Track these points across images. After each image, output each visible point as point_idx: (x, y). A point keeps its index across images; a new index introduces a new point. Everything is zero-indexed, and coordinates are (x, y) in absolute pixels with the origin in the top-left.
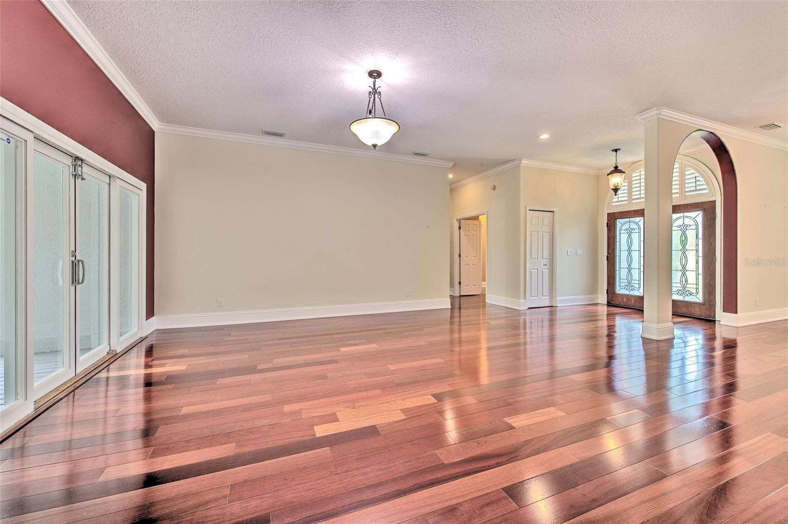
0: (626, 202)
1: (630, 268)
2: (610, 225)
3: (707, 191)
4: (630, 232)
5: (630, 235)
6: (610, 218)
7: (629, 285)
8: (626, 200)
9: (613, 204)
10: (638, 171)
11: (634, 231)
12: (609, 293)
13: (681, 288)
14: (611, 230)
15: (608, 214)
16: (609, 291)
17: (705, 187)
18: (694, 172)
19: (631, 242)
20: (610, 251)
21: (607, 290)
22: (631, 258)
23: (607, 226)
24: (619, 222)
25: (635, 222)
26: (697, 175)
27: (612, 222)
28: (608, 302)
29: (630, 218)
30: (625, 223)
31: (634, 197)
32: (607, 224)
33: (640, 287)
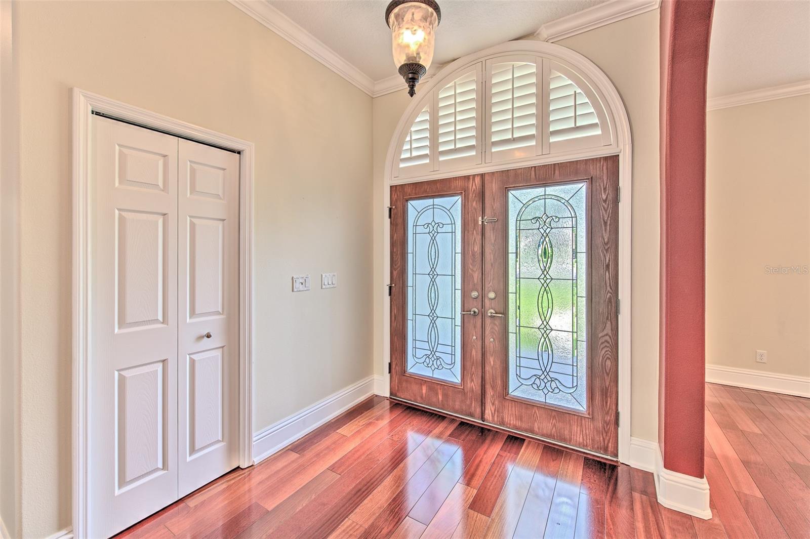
0: (427, 161)
1: (433, 317)
2: (396, 214)
3: (598, 132)
4: (434, 230)
5: (433, 239)
6: (395, 197)
7: (432, 356)
8: (425, 156)
9: (402, 165)
10: (452, 84)
11: (443, 230)
12: (393, 371)
13: (540, 373)
14: (397, 225)
15: (391, 186)
16: (393, 366)
17: (596, 121)
18: (570, 82)
19: (437, 253)
20: (395, 273)
21: (390, 364)
22: (437, 292)
23: (390, 217)
24: (414, 207)
25: (443, 208)
26: (578, 91)
27: (399, 204)
28: (391, 394)
29: (433, 197)
30: (426, 209)
31: (441, 149)
32: (390, 209)
33: (454, 363)
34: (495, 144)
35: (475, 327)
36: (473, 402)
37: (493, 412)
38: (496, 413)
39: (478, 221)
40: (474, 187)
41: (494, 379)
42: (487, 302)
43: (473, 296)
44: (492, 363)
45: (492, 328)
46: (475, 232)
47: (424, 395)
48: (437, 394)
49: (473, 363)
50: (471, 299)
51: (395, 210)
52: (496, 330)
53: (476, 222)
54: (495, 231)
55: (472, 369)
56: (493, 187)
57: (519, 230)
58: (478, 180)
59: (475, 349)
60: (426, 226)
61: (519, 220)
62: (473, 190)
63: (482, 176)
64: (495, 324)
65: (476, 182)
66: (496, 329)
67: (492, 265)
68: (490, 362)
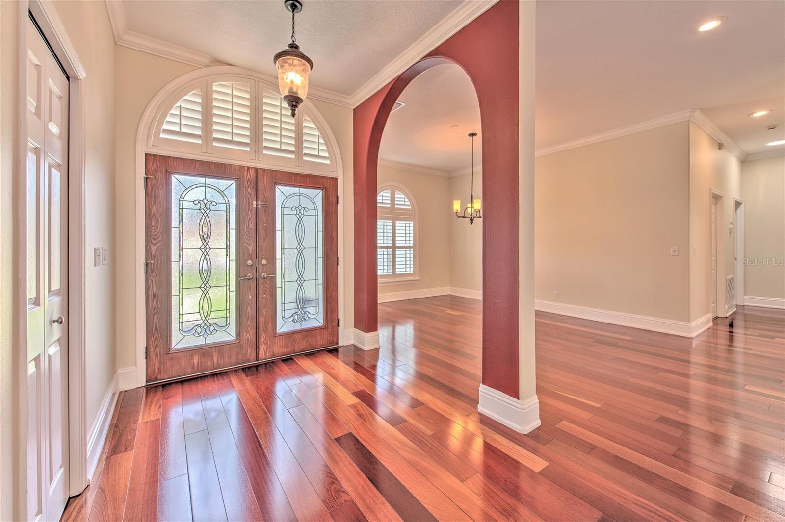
0: (198, 141)
1: (205, 287)
2: (153, 185)
4: (206, 207)
5: (205, 215)
6: (153, 167)
8: (196, 136)
9: (162, 136)
10: (228, 84)
11: (217, 208)
12: (152, 354)
14: (156, 197)
15: (146, 155)
16: (152, 349)
17: (328, 155)
19: (209, 229)
20: (153, 248)
21: (146, 349)
22: (210, 265)
23: (146, 188)
24: (180, 182)
25: (215, 187)
27: (160, 175)
28: (147, 382)
29: (205, 176)
30: (196, 186)
31: (216, 136)
32: (146, 179)
33: (229, 323)
34: (267, 148)
35: (250, 289)
36: (249, 349)
37: (266, 350)
38: (268, 349)
39: (252, 205)
40: (249, 176)
41: (266, 324)
42: (260, 269)
43: (249, 264)
44: (265, 313)
45: (264, 287)
46: (249, 213)
47: (196, 365)
48: (212, 357)
49: (249, 317)
50: (246, 266)
51: (154, 182)
52: (267, 288)
53: (250, 204)
54: (266, 213)
55: (247, 322)
56: (264, 182)
57: (283, 214)
58: (252, 172)
59: (250, 306)
60: (197, 202)
61: (283, 207)
62: (247, 179)
63: (256, 170)
64: (267, 283)
65: (251, 173)
66: (268, 286)
67: (264, 239)
68: (263, 312)
